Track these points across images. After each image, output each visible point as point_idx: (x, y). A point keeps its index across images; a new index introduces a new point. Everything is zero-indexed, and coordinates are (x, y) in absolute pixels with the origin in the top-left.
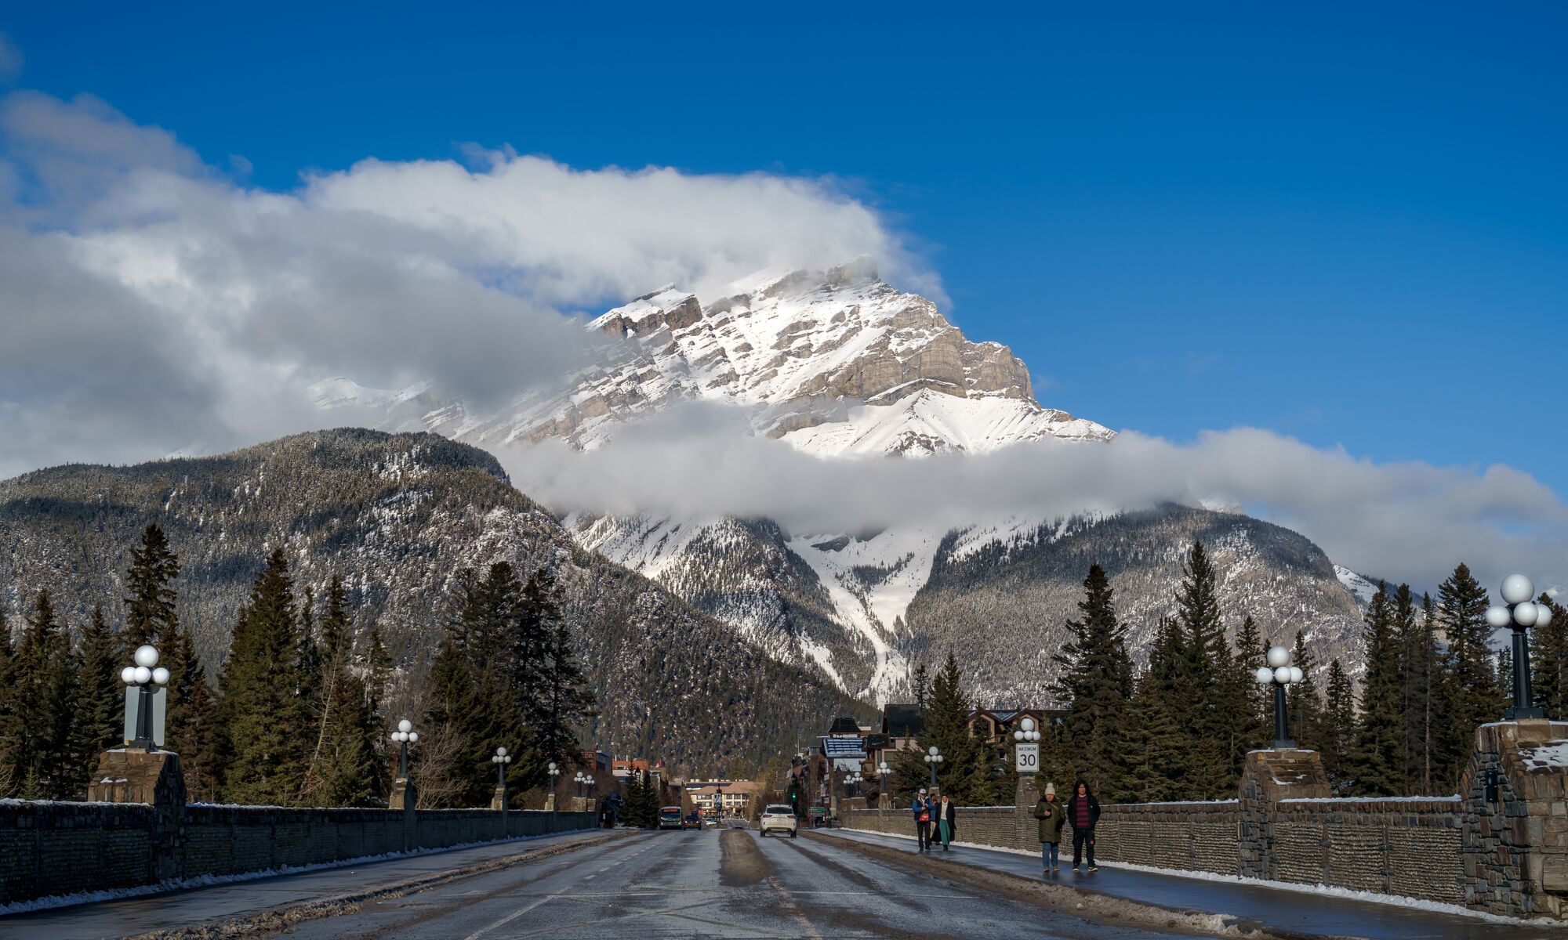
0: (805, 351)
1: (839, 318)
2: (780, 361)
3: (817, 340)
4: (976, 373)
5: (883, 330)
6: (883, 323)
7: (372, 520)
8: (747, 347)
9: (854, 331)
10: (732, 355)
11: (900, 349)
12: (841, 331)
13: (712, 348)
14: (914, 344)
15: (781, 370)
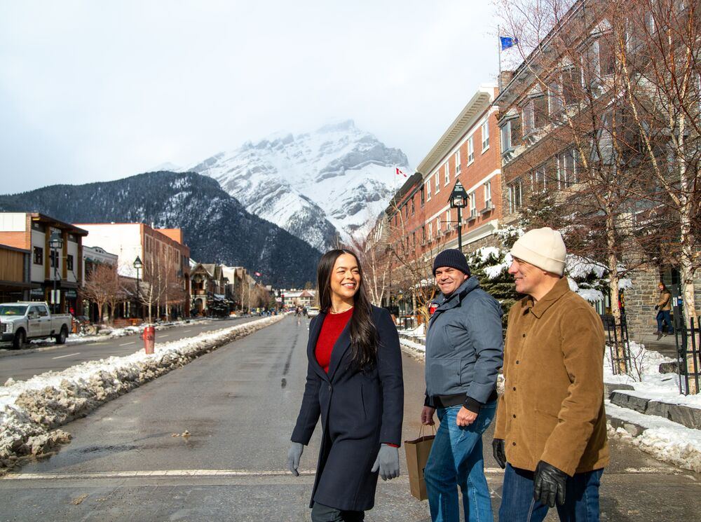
0: (329, 152)
1: (341, 140)
2: (322, 155)
3: (334, 148)
4: (389, 159)
5: (357, 144)
6: (356, 142)
7: (169, 203)
8: (310, 151)
9: (347, 144)
10: (304, 153)
11: (363, 150)
12: (342, 144)
13: (298, 151)
14: (367, 148)
15: (321, 158)
